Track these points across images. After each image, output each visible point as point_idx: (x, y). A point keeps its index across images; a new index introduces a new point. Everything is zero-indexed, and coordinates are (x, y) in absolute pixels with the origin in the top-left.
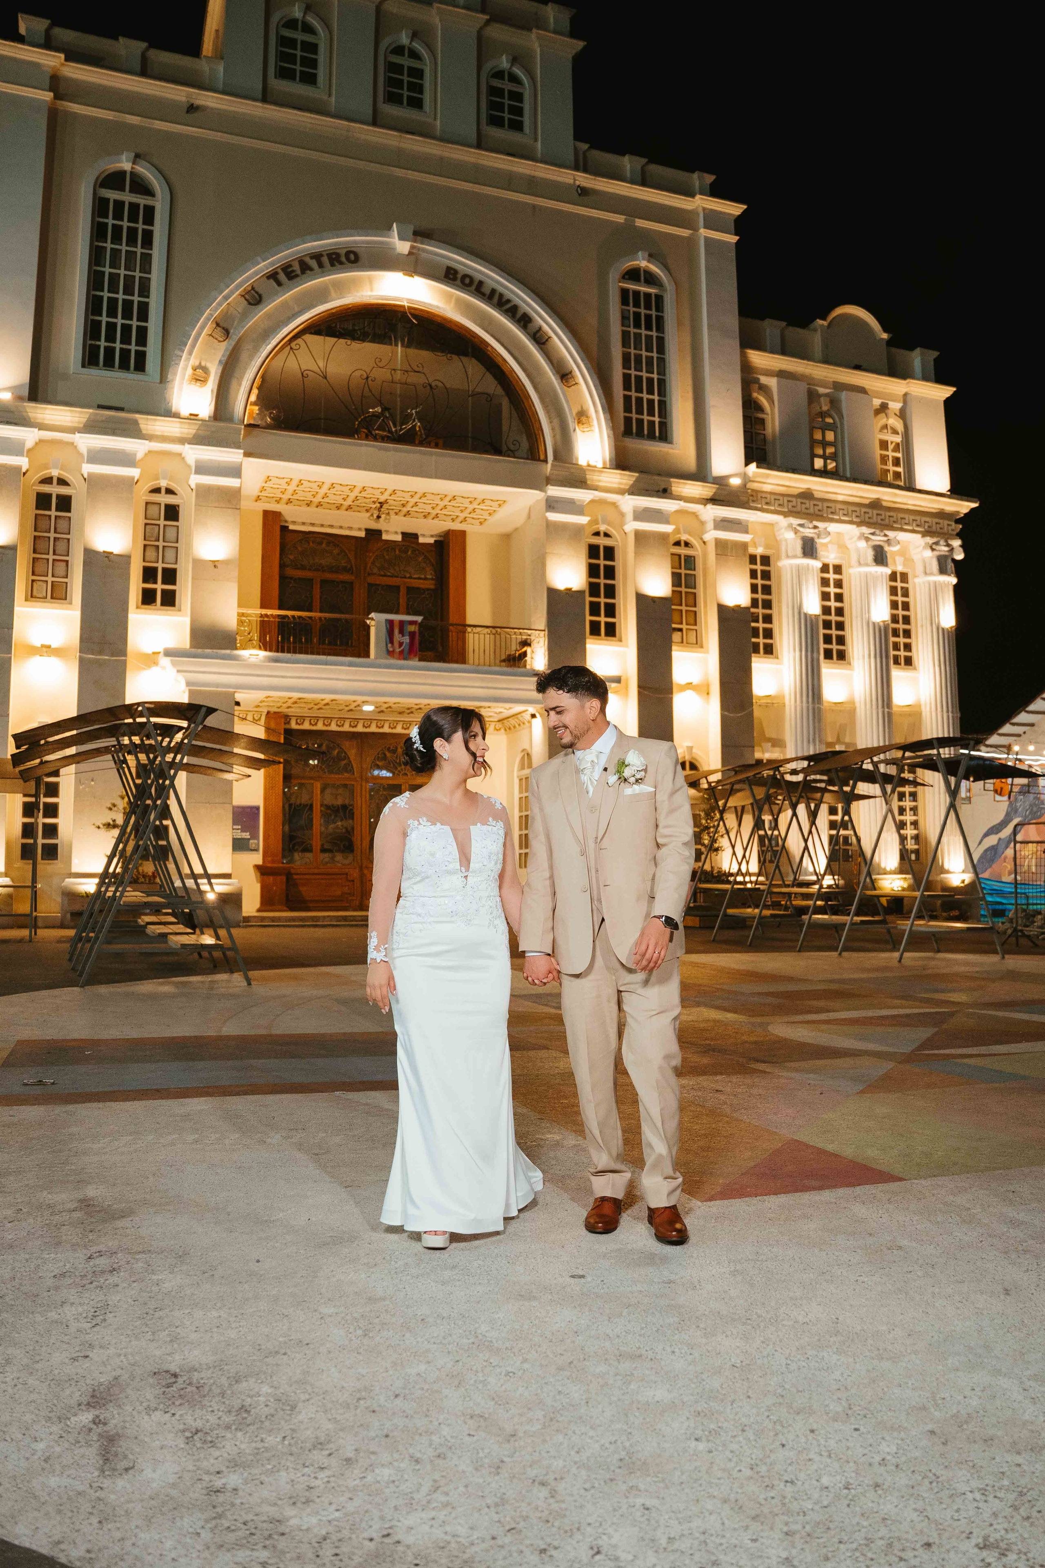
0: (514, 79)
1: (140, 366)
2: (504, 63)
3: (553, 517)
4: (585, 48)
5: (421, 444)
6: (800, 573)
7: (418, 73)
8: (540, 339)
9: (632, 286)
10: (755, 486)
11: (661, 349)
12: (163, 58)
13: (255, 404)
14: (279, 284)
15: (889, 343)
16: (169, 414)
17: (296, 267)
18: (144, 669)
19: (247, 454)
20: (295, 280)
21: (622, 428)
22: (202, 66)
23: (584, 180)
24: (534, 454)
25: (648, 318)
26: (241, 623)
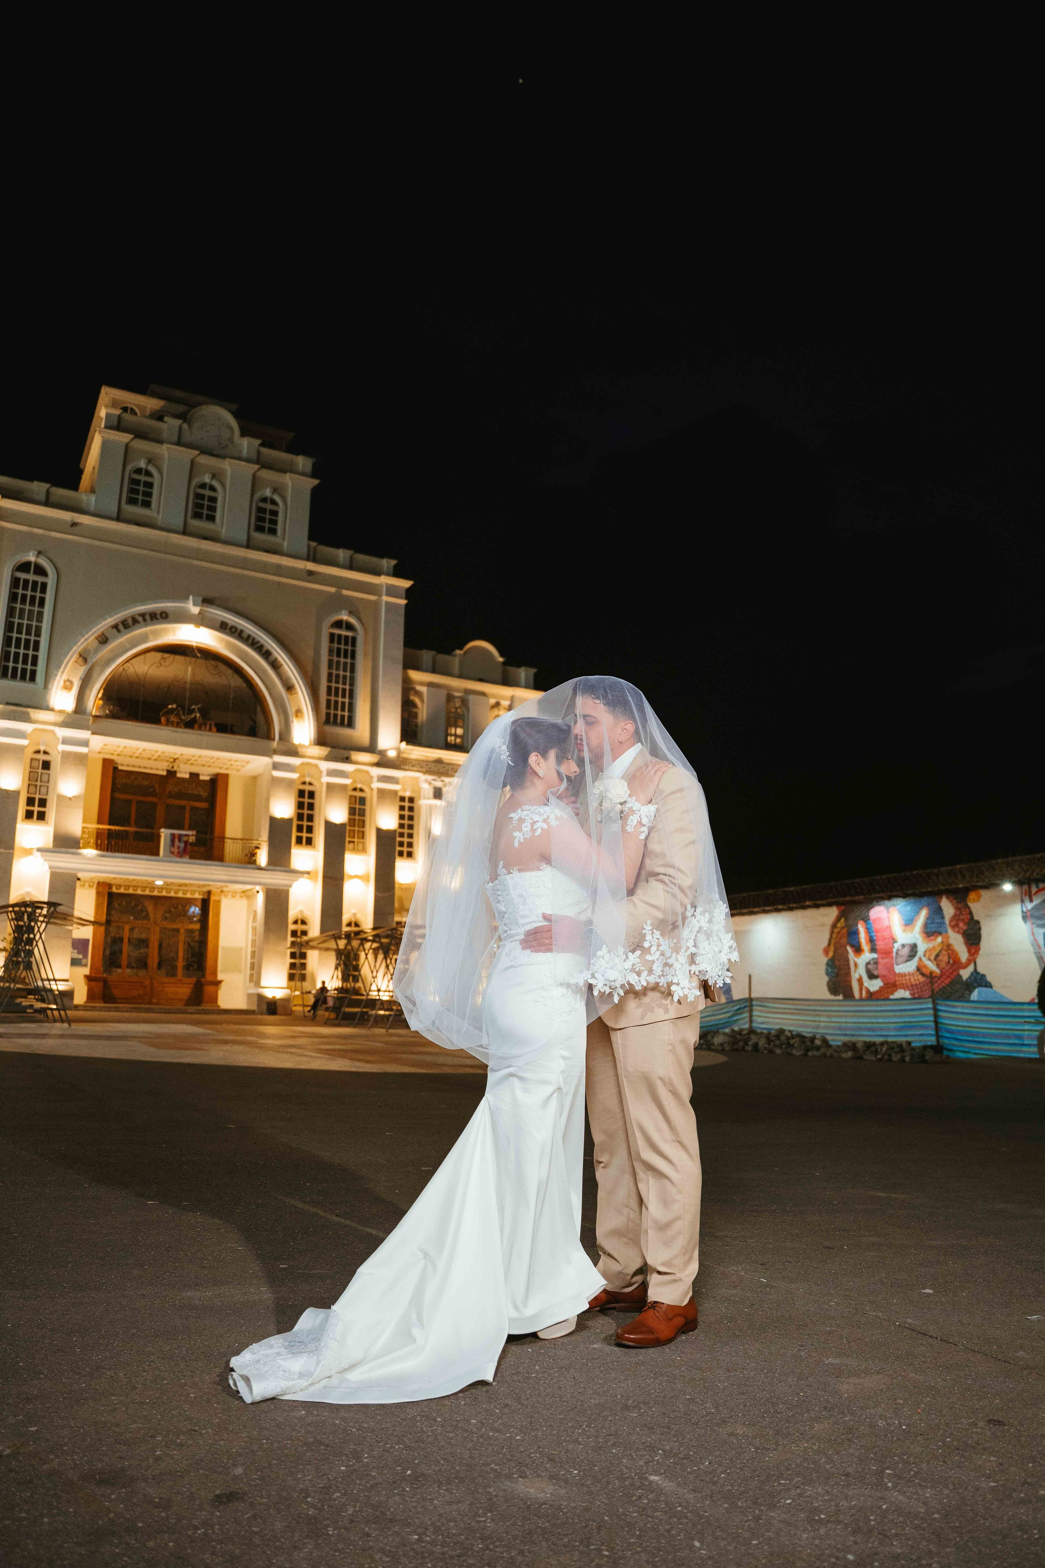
0: (274, 502)
1: (33, 678)
2: (268, 493)
3: (277, 774)
4: (319, 484)
5: (200, 729)
6: (431, 808)
7: (214, 500)
8: (275, 666)
9: (337, 631)
10: (405, 756)
11: (353, 670)
12: (60, 493)
13: (100, 699)
14: (119, 631)
15: (504, 664)
16: (48, 709)
17: (130, 621)
18: (22, 857)
19: (93, 733)
20: (130, 629)
21: (324, 718)
22: (83, 496)
23: (311, 566)
24: (269, 736)
25: (346, 651)
26: (83, 832)
